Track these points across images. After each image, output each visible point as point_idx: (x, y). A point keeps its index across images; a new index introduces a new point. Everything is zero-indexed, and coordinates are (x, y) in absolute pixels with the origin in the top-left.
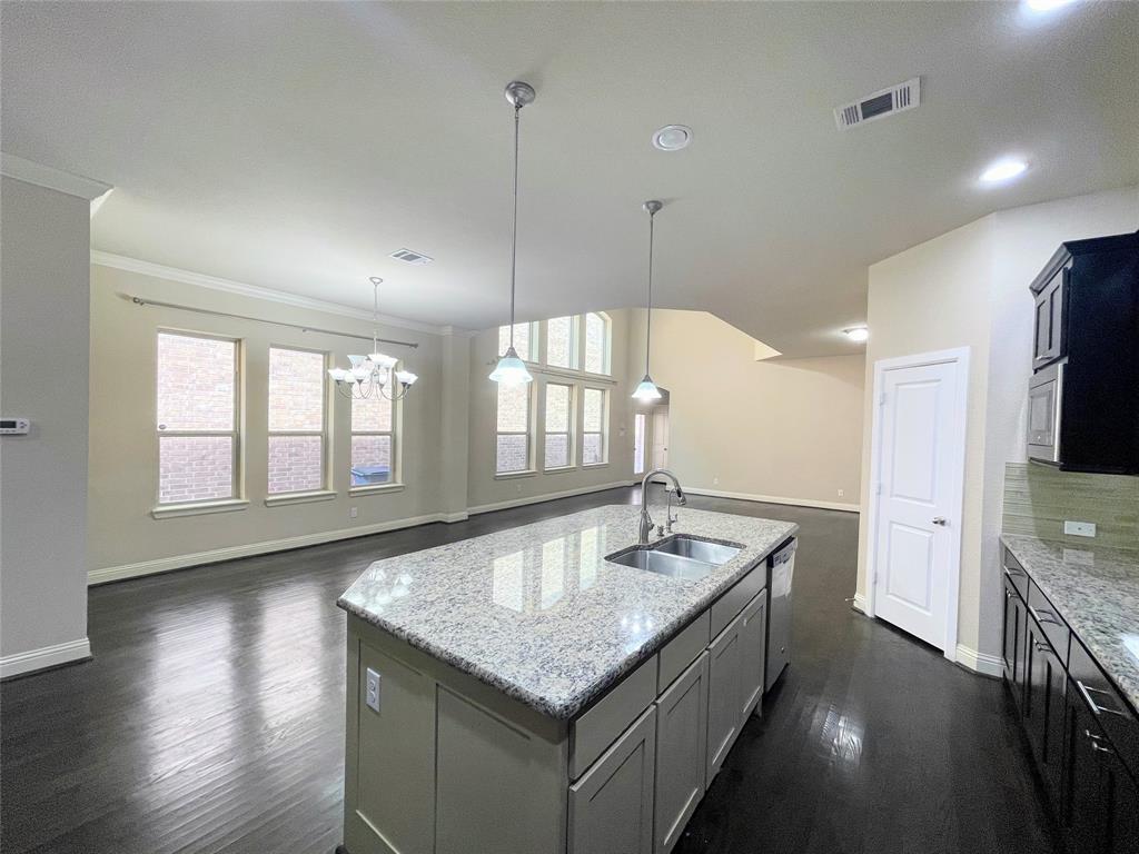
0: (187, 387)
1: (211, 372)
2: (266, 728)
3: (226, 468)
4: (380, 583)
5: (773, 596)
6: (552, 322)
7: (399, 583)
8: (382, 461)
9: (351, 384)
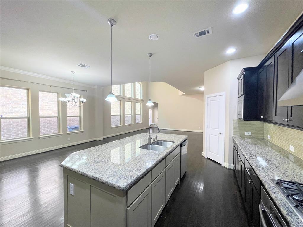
0: (11, 104)
1: (19, 99)
2: (39, 205)
3: (25, 128)
4: (77, 159)
5: (182, 154)
6: (126, 85)
7: (83, 159)
8: (77, 124)
9: (66, 102)
